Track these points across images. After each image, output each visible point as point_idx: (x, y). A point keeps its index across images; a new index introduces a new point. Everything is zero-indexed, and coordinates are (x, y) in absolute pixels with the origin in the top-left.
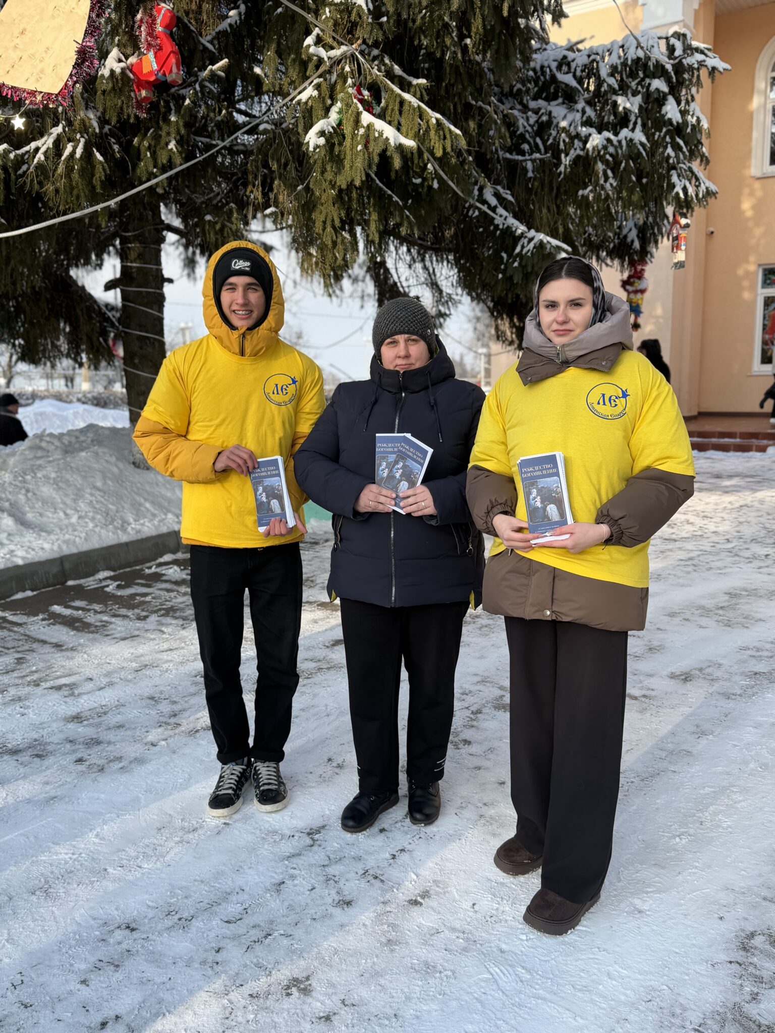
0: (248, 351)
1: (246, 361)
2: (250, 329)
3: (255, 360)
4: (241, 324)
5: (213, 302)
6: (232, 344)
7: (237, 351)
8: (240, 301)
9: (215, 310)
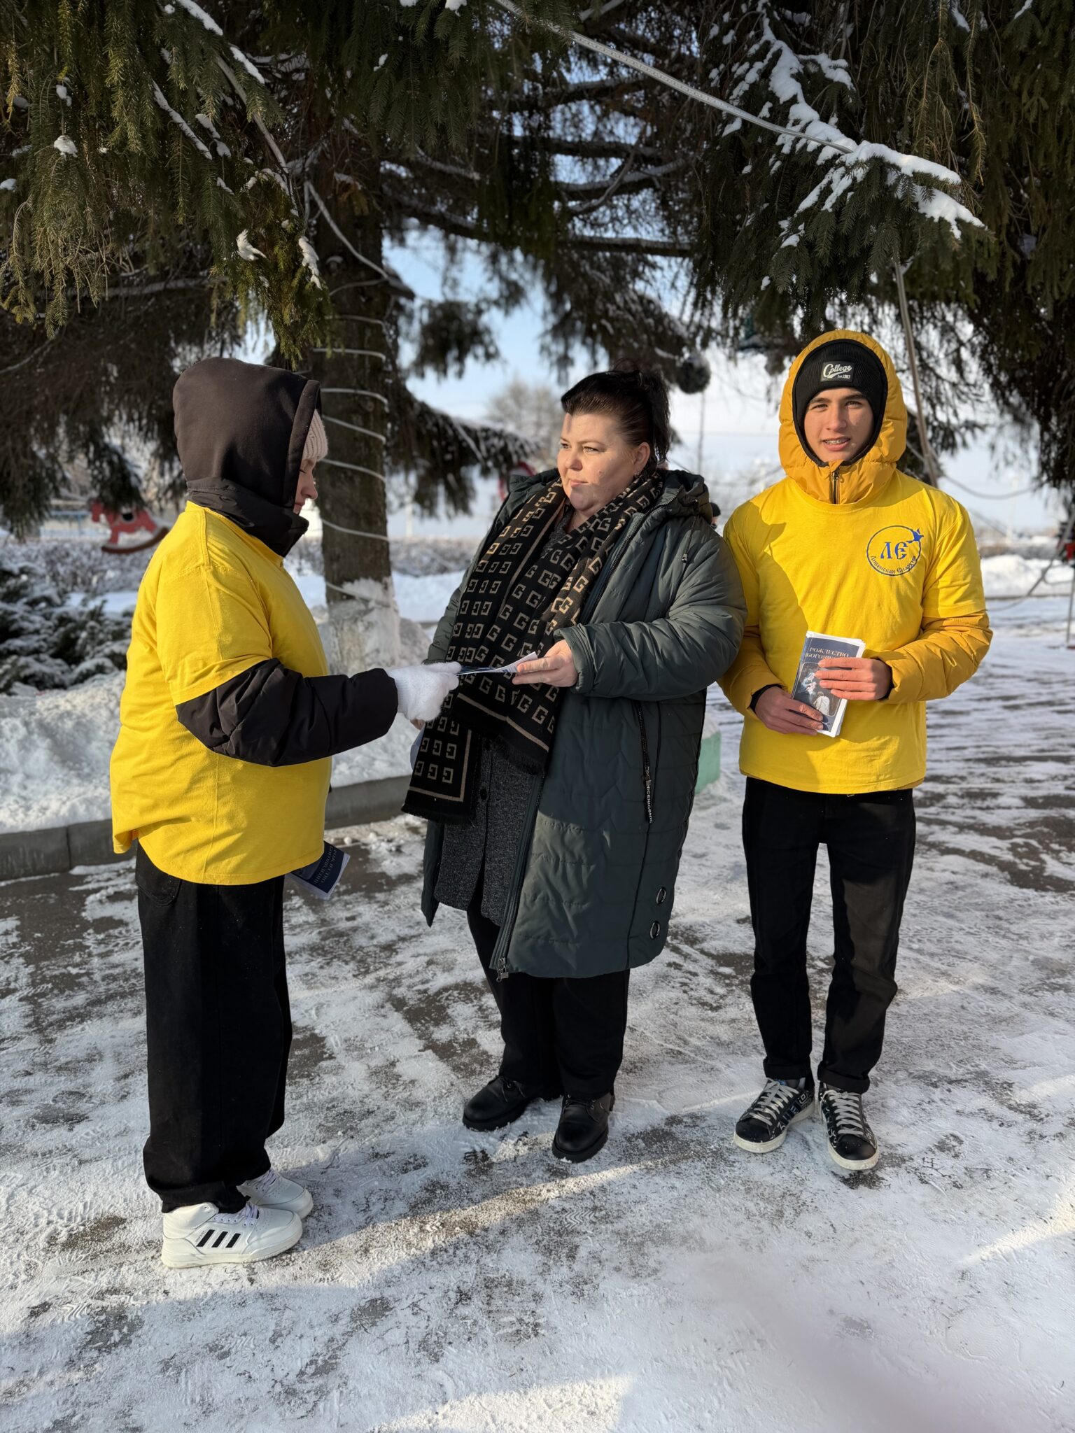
0: (843, 496)
1: (840, 510)
2: (848, 464)
3: (856, 507)
4: (834, 458)
5: (793, 428)
6: (819, 489)
7: (827, 496)
8: (834, 424)
9: (796, 439)
